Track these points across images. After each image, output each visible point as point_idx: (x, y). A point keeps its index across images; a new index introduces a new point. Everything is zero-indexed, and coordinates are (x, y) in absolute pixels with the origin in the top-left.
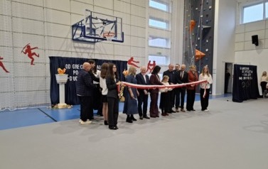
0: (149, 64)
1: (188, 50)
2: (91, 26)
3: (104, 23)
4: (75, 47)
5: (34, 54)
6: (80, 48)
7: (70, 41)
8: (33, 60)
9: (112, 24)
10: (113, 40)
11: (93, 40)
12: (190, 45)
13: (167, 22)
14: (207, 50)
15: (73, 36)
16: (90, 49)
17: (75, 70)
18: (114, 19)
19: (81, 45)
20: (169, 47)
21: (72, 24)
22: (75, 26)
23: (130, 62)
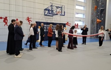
0: (75, 25)
1: (93, 19)
2: (52, 9)
3: (57, 8)
4: (45, 18)
5: (30, 20)
6: (47, 18)
7: (43, 15)
8: (30, 23)
9: (60, 8)
10: (60, 15)
11: (52, 15)
12: (94, 17)
13: (84, 7)
14: (102, 19)
15: (45, 13)
16: (51, 18)
17: (45, 27)
18: (61, 6)
19: (47, 17)
20: (85, 18)
21: (45, 9)
22: (46, 10)
23: (67, 24)
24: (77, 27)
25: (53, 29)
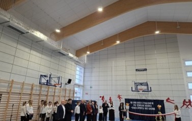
8: (120, 100)
17: (134, 104)
23: (168, 100)
24: (190, 104)
25: (145, 107)
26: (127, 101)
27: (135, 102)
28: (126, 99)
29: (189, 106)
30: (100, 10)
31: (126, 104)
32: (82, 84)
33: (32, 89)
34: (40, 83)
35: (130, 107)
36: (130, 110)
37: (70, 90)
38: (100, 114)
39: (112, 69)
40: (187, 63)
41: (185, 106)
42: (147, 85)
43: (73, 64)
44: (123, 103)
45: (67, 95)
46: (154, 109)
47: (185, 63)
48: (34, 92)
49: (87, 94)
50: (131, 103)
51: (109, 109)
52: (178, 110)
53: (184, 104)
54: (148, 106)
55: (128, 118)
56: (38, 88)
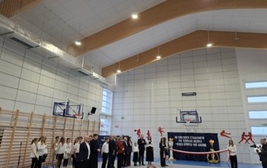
5: (162, 131)
23: (222, 134)
24: (250, 139)
25: (193, 143)
26: (171, 135)
27: (181, 137)
28: (169, 133)
29: (250, 141)
30: (135, 17)
31: (169, 140)
32: (110, 113)
33: (44, 122)
34: (54, 114)
35: (174, 144)
36: (175, 147)
37: (94, 122)
38: (136, 153)
39: (150, 93)
40: (248, 85)
41: (244, 141)
42: (197, 114)
43: (98, 86)
44: (165, 139)
45: (90, 129)
46: (205, 145)
47: (244, 86)
48: (46, 126)
49: (117, 127)
50: (176, 137)
51: (146, 146)
52: (233, 145)
53: (243, 138)
54: (198, 142)
55: (172, 157)
56: (51, 121)
